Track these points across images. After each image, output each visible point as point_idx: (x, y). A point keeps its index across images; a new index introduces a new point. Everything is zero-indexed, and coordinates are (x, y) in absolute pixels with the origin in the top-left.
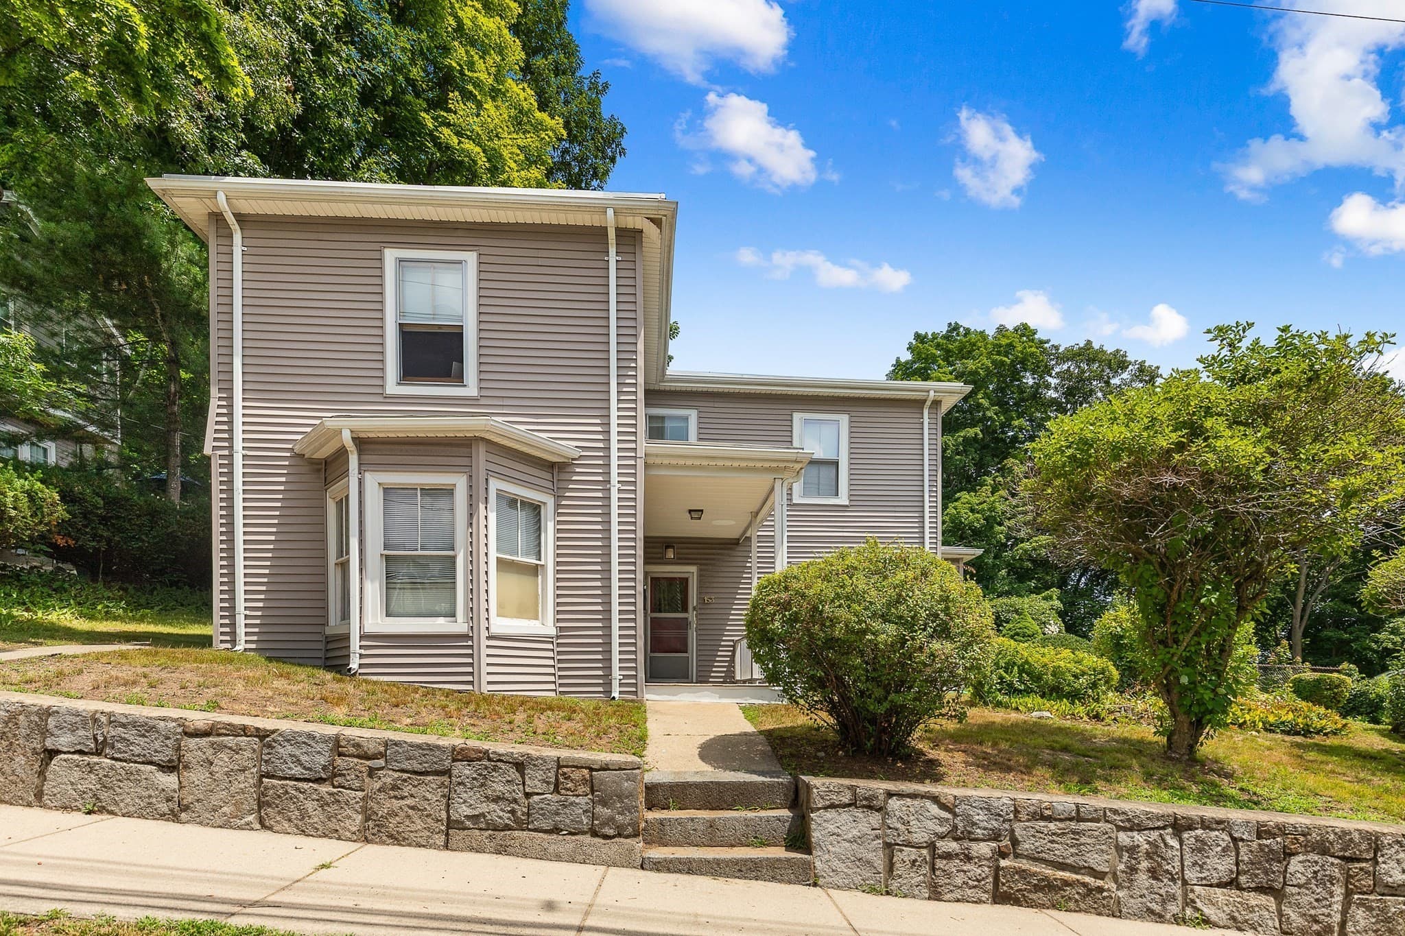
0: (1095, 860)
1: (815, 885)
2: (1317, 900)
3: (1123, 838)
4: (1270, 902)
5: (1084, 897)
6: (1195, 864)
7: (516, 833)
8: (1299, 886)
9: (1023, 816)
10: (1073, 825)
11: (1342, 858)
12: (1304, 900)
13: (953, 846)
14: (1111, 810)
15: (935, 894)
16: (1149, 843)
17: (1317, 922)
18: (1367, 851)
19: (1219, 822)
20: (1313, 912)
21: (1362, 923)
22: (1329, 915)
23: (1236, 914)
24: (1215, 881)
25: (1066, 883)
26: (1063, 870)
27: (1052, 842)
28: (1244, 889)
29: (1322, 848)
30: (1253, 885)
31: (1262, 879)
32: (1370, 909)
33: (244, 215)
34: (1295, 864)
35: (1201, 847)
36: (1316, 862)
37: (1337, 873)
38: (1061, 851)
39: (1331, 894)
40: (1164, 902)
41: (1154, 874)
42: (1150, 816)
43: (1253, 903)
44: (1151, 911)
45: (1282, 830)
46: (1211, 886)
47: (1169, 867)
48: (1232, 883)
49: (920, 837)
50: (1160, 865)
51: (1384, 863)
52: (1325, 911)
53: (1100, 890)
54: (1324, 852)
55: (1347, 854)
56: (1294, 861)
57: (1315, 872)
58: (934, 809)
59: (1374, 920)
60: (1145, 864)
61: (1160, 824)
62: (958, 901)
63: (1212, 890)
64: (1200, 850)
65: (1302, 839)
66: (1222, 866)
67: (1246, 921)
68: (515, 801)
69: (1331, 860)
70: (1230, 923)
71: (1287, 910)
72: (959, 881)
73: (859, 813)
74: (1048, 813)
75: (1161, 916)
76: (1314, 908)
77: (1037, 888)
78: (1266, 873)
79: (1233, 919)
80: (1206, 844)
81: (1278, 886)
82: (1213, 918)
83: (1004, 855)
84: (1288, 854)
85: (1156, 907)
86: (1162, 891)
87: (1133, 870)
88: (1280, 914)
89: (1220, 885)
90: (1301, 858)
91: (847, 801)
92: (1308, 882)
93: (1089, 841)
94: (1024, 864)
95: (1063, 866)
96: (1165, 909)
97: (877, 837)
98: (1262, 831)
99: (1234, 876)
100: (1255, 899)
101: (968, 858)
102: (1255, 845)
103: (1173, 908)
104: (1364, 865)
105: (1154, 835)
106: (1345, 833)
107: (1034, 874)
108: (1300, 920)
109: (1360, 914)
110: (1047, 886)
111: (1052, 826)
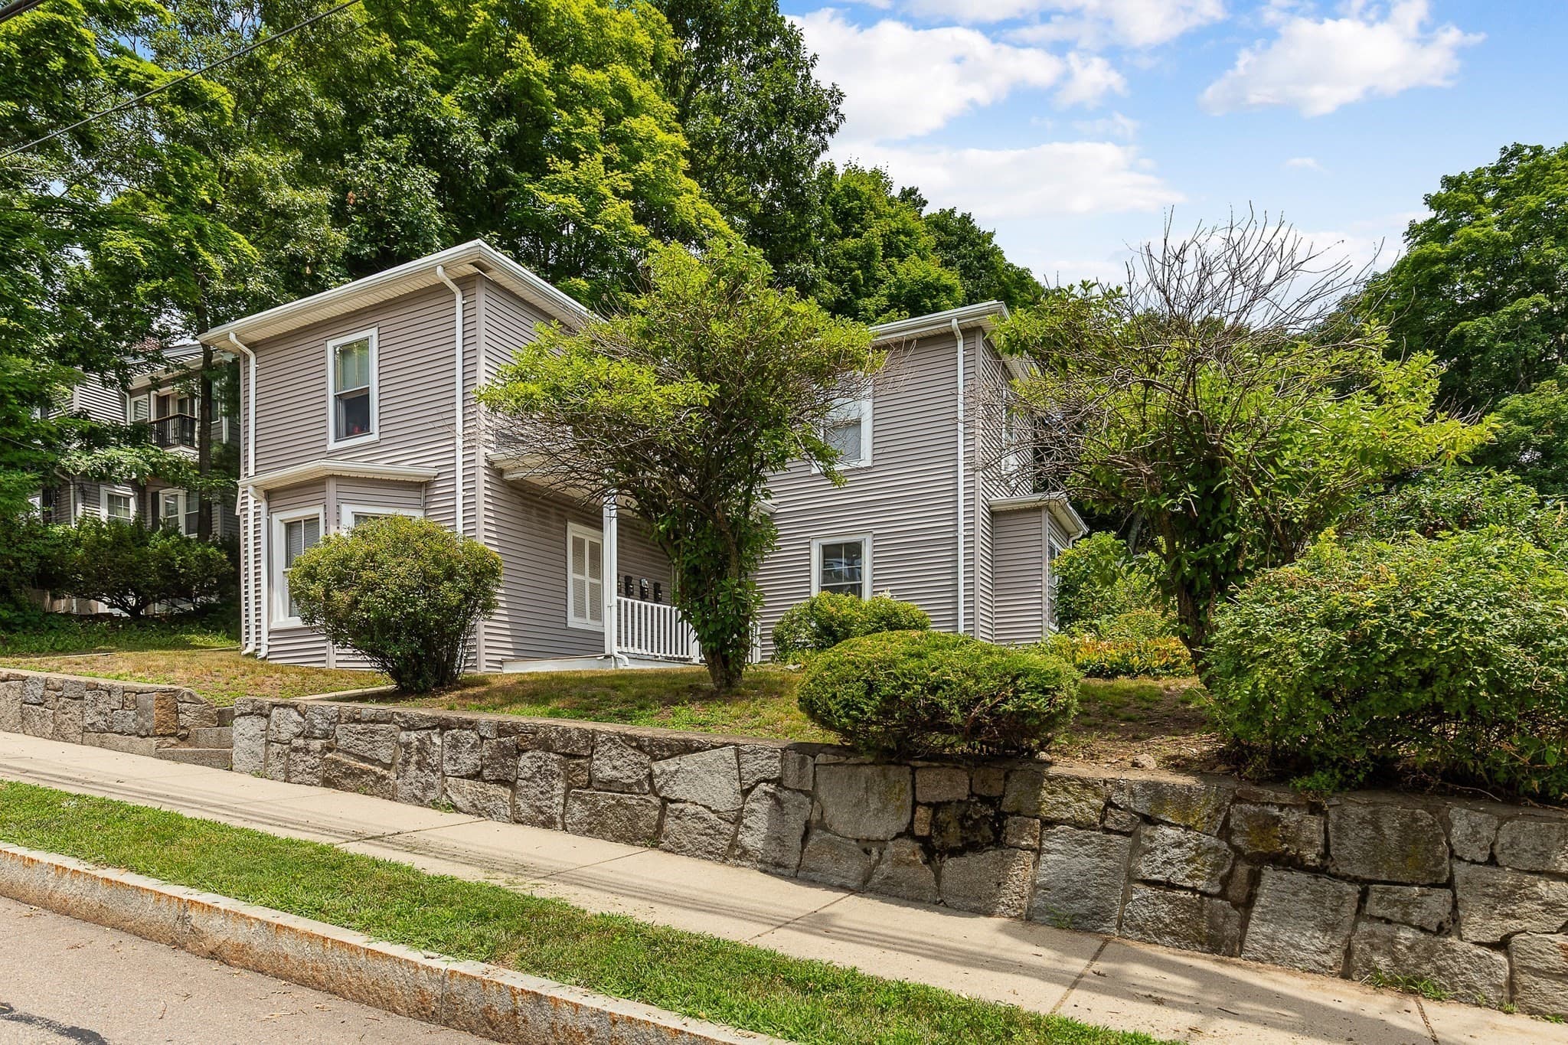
0: (384, 755)
1: (231, 769)
2: (541, 793)
3: (403, 736)
4: (505, 793)
5: (376, 783)
6: (451, 758)
7: (108, 735)
8: (527, 779)
9: (343, 720)
10: (371, 726)
11: (565, 754)
12: (532, 792)
13: (301, 742)
14: (398, 714)
15: (287, 780)
16: (418, 740)
17: (542, 813)
18: (585, 748)
19: (470, 722)
20: (538, 803)
21: (578, 816)
22: (550, 807)
23: (477, 802)
24: (464, 773)
25: (363, 772)
26: (364, 762)
27: (357, 739)
28: (487, 781)
29: (546, 746)
30: (494, 778)
31: (500, 772)
32: (584, 802)
33: (255, 343)
34: (524, 760)
35: (455, 744)
36: (540, 758)
37: (556, 768)
38: (363, 747)
39: (552, 787)
40: (424, 790)
41: (420, 766)
42: (422, 718)
43: (491, 793)
44: (415, 796)
45: (515, 729)
46: (462, 777)
47: (430, 761)
48: (477, 776)
49: (285, 736)
50: (425, 759)
51: (598, 759)
52: (548, 803)
53: (384, 777)
54: (548, 749)
55: (567, 751)
56: (524, 757)
57: (540, 767)
58: (295, 716)
59: (587, 813)
60: (415, 758)
61: (429, 724)
62: (300, 783)
63: (461, 781)
64: (455, 747)
65: (531, 736)
66: (469, 761)
67: (484, 808)
68: (106, 714)
69: (552, 755)
70: (473, 810)
71: (520, 802)
72: (300, 768)
73: (254, 719)
74: (357, 716)
75: (422, 801)
76: (539, 800)
77: (346, 775)
78: (503, 767)
79: (475, 806)
80: (459, 741)
81: (512, 779)
82: (459, 805)
83: (330, 750)
84: (521, 751)
85: (418, 793)
86: (423, 780)
87: (407, 762)
88: (514, 805)
89: (468, 777)
90: (530, 754)
91: (249, 710)
92: (533, 776)
93: (381, 739)
94: (341, 757)
95: (364, 759)
96: (425, 795)
97: (263, 736)
98: (502, 730)
99: (478, 769)
100: (493, 790)
101: (308, 752)
102: (494, 742)
103: (432, 795)
104: (582, 761)
105: (424, 733)
106: (566, 731)
107: (343, 764)
108: (528, 810)
109: (576, 806)
110: (351, 773)
111: (359, 727)
